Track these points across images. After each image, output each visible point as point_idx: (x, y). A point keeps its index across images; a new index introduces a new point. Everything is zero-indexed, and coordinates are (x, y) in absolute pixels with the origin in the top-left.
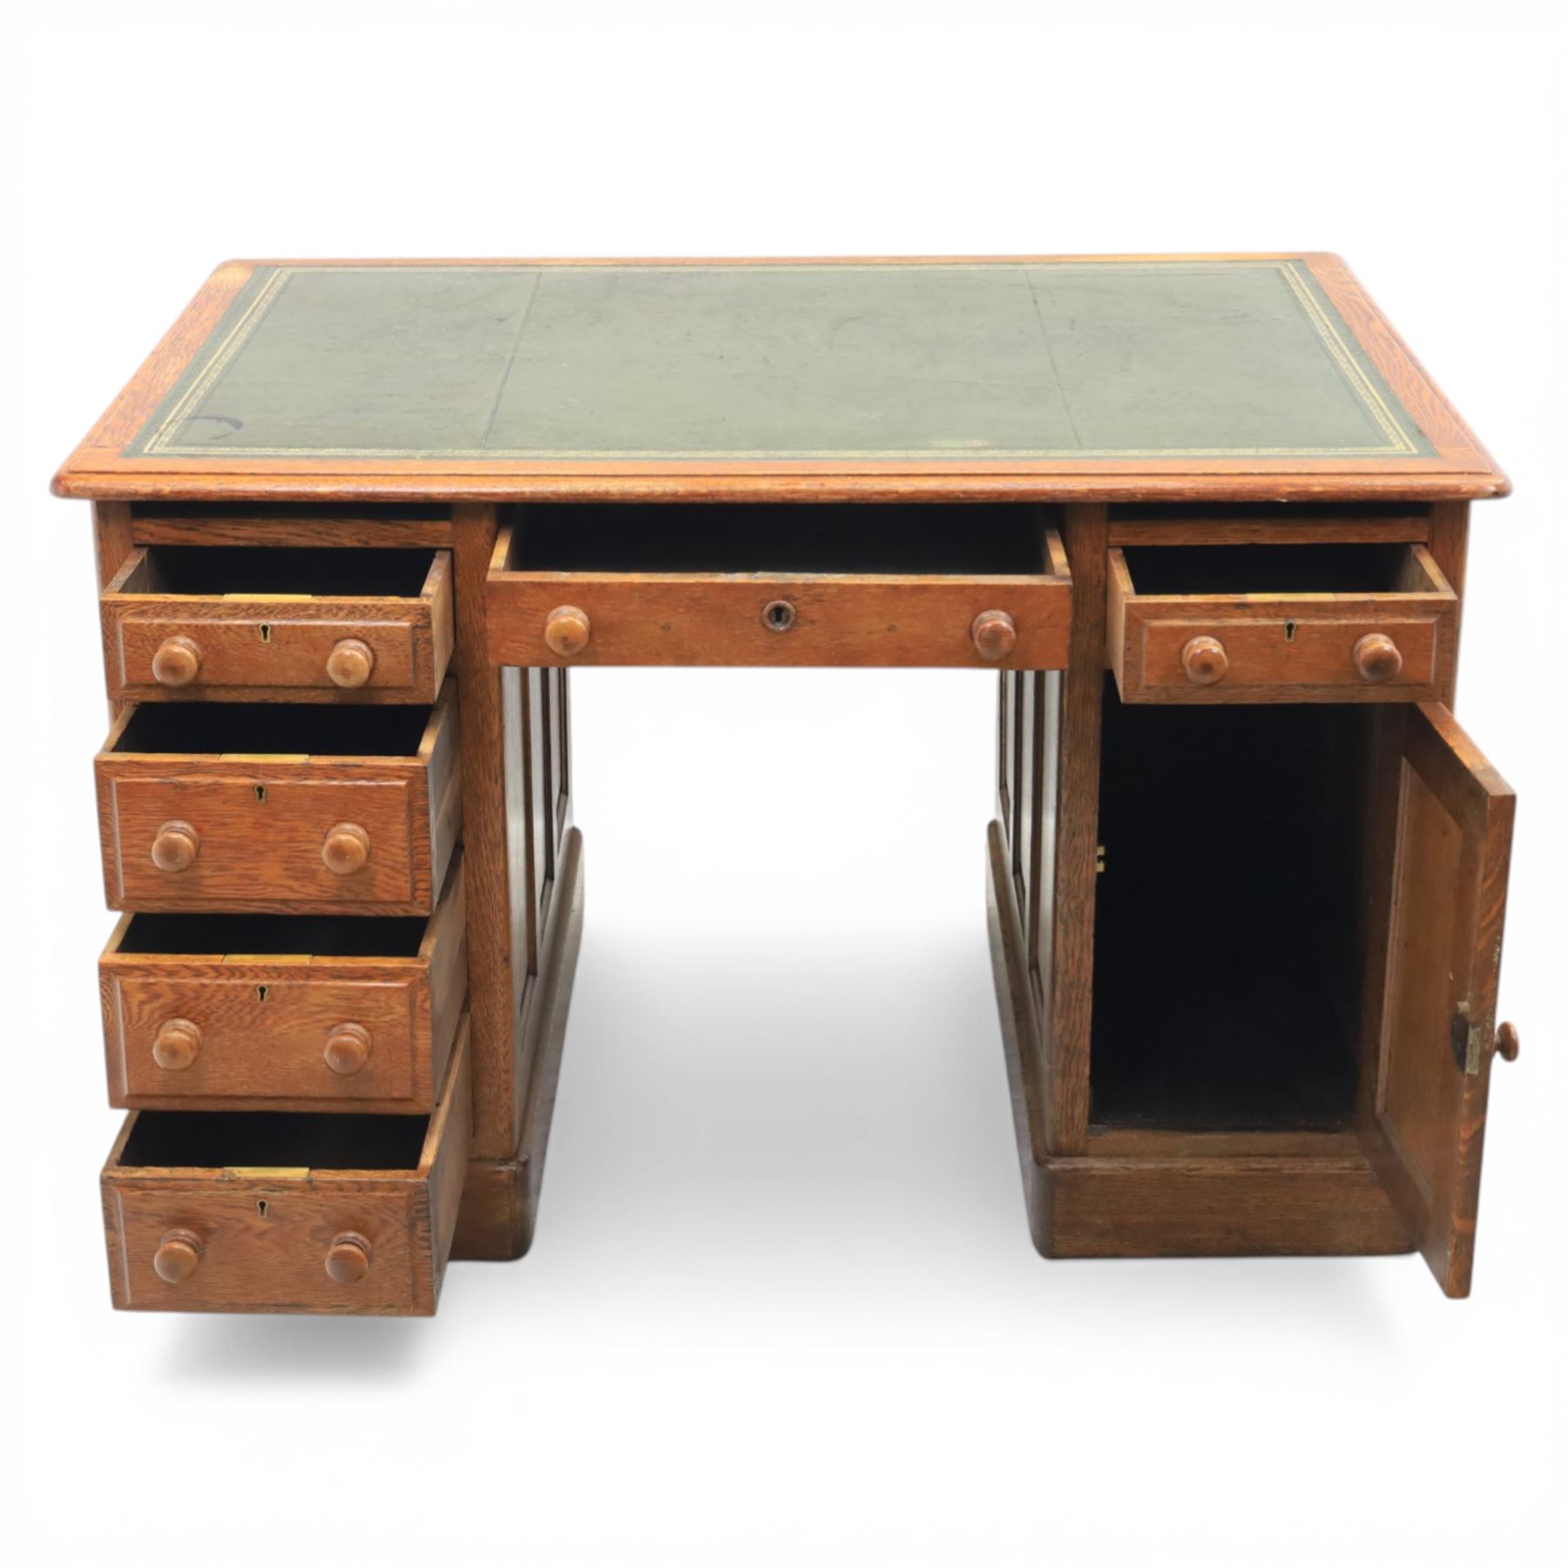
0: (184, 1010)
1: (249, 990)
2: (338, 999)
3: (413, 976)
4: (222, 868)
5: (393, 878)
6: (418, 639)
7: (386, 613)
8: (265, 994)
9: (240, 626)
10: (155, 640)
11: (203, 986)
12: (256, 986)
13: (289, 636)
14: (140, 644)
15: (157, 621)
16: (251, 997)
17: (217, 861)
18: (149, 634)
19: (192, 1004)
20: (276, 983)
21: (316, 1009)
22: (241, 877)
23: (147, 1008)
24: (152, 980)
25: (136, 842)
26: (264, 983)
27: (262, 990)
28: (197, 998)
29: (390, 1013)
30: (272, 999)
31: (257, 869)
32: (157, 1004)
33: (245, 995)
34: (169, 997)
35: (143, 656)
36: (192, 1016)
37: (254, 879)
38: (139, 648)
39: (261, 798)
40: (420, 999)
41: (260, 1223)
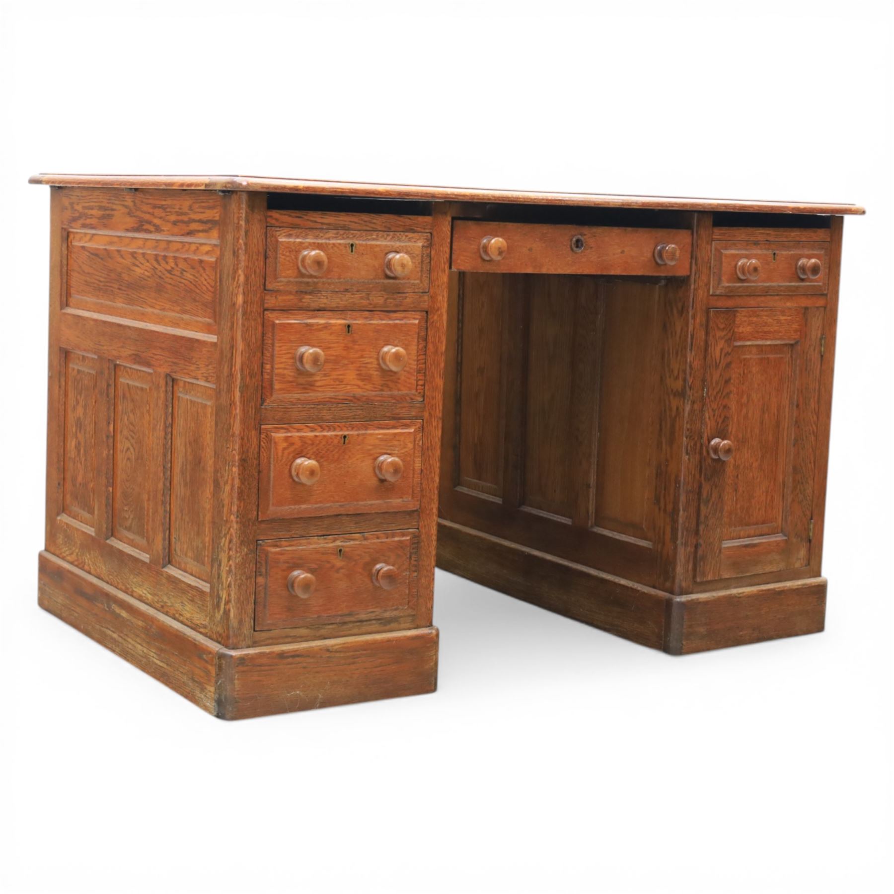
0: (305, 452)
1: (338, 438)
2: (381, 441)
3: (415, 426)
4: (325, 375)
5: (409, 378)
6: (424, 254)
7: (410, 238)
8: (346, 439)
9: (340, 244)
10: (296, 252)
11: (316, 436)
12: (342, 435)
13: (364, 250)
14: (288, 254)
15: (298, 240)
16: (339, 442)
17: (324, 371)
18: (293, 248)
19: (309, 448)
20: (351, 433)
21: (370, 447)
22: (335, 380)
23: (286, 452)
24: (289, 434)
25: (283, 360)
26: (346, 433)
27: (345, 437)
28: (312, 444)
29: (405, 448)
30: (349, 443)
31: (343, 375)
32: (292, 449)
33: (336, 441)
34: (298, 444)
35: (289, 261)
36: (312, 455)
37: (341, 381)
38: (288, 256)
39: (349, 332)
40: (418, 439)
41: (338, 562)
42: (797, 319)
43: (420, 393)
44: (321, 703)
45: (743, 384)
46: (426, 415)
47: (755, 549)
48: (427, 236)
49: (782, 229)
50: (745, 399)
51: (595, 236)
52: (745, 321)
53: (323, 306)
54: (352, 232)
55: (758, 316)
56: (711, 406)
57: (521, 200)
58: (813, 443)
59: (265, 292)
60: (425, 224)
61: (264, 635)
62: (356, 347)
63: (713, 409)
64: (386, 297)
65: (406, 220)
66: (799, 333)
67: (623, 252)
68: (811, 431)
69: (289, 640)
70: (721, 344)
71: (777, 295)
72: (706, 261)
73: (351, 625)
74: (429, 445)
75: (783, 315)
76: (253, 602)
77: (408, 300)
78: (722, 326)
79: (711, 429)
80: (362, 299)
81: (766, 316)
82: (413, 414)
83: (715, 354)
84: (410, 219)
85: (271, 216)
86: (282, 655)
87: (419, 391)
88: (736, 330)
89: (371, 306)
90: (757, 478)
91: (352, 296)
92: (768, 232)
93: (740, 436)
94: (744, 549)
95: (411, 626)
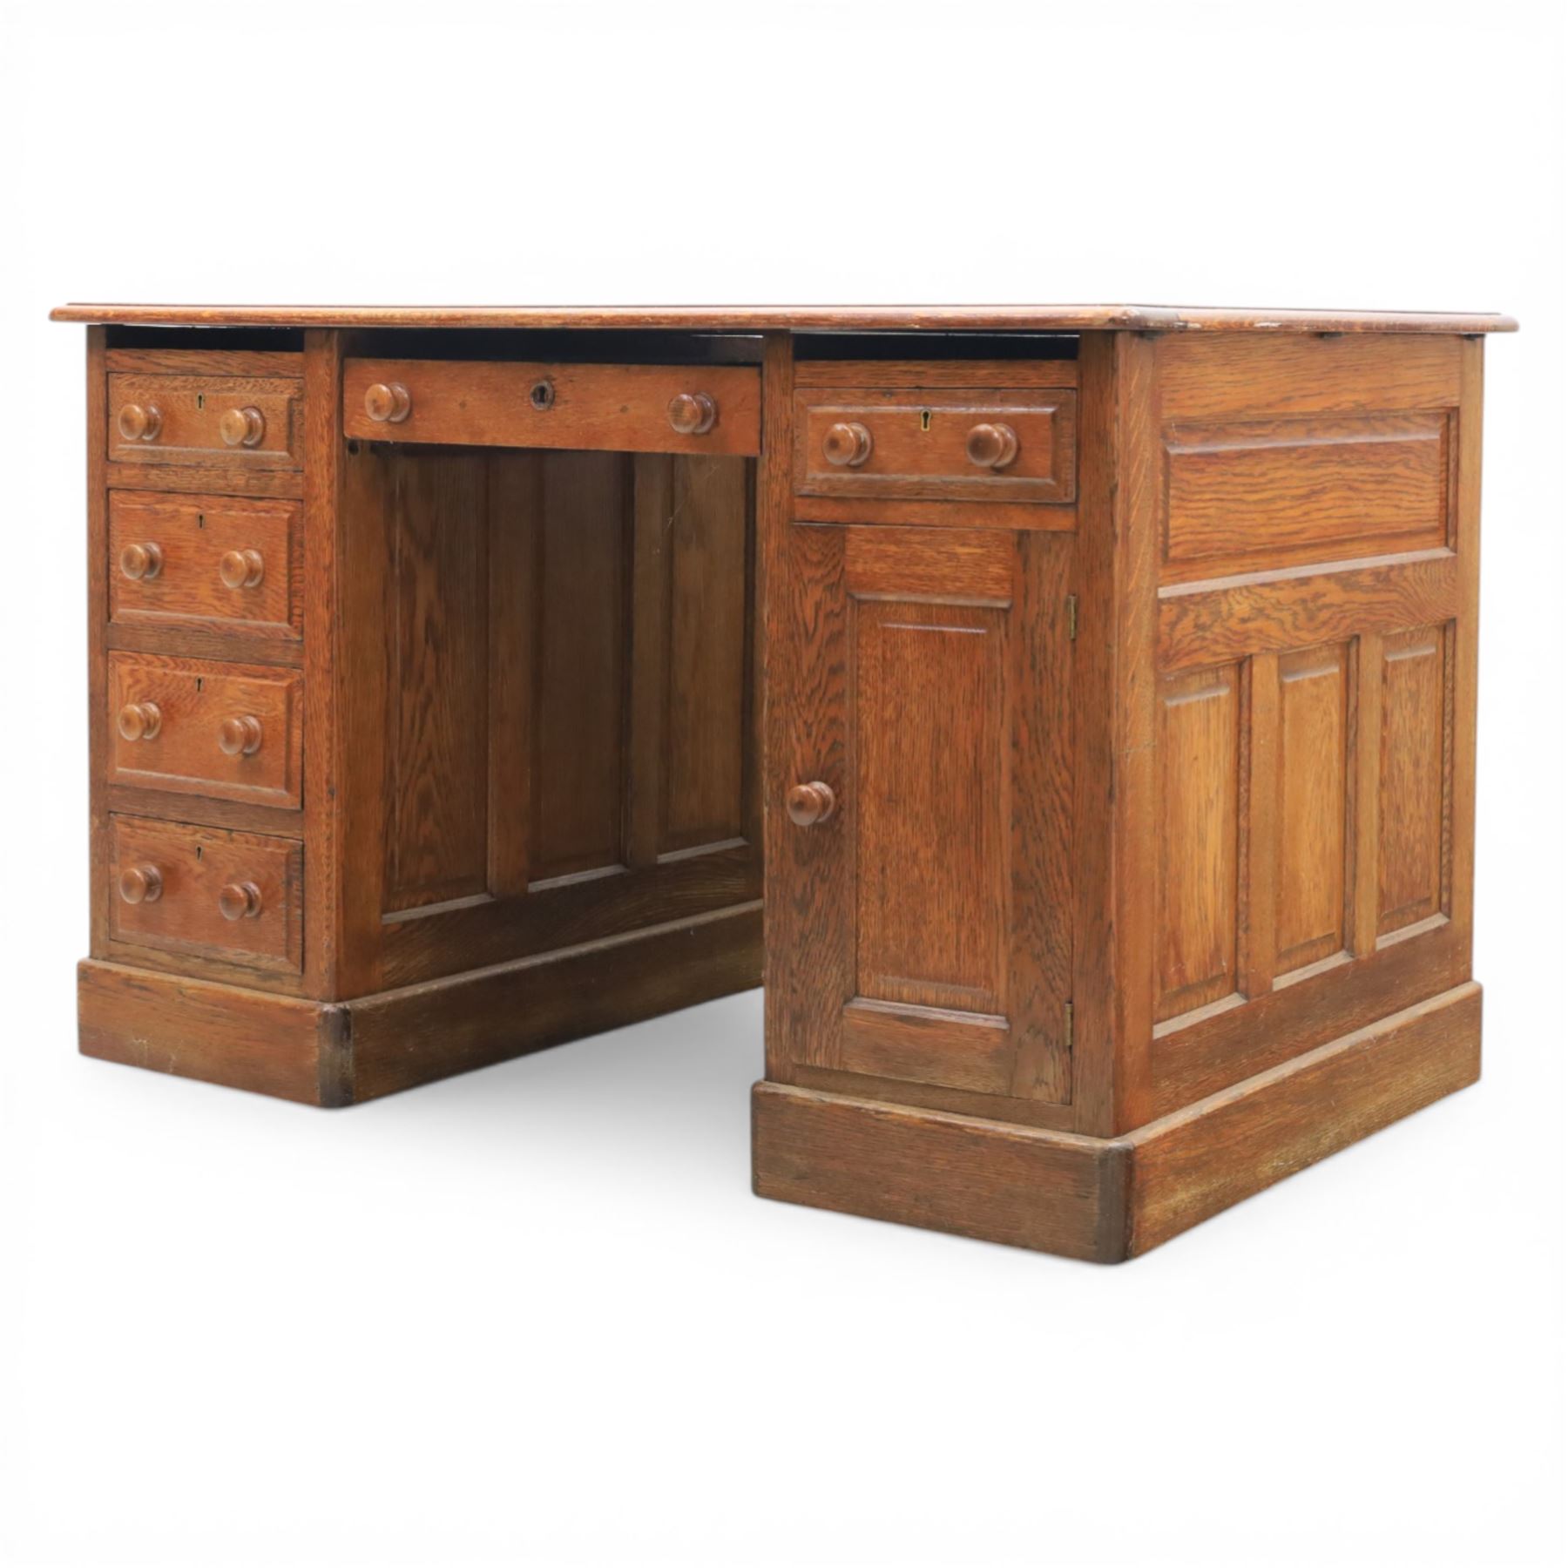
0: (152, 696)
1: (192, 682)
2: (245, 693)
3: (293, 678)
4: (175, 587)
5: (277, 602)
6: (294, 411)
8: (202, 685)
9: (186, 396)
11: (166, 675)
12: (196, 678)
13: (215, 405)
16: (192, 688)
17: (172, 580)
19: (158, 690)
20: (208, 677)
21: (231, 701)
22: (185, 594)
23: (132, 691)
24: (137, 668)
26: (201, 675)
27: (200, 682)
28: (161, 685)
29: (275, 709)
30: (204, 691)
31: (195, 588)
32: (138, 688)
33: (189, 685)
34: (145, 683)
36: (157, 701)
37: (192, 597)
39: (201, 526)
40: (296, 699)
41: (197, 867)
42: (1002, 554)
43: (296, 627)
44: (175, 1068)
45: (884, 680)
46: (307, 663)
47: (926, 1031)
48: (298, 383)
49: (953, 363)
50: (889, 712)
51: (571, 381)
52: (869, 551)
53: (172, 485)
54: (205, 378)
55: (897, 543)
56: (800, 714)
57: (397, 321)
58: (1065, 831)
59: (108, 463)
60: (293, 365)
61: (120, 949)
62: (211, 549)
63: (805, 722)
64: (247, 475)
65: (270, 359)
66: (1007, 586)
67: (624, 410)
68: (1057, 803)
69: (148, 964)
70: (816, 594)
71: (947, 501)
72: (784, 427)
73: (221, 967)
74: (313, 710)
75: (963, 545)
76: (107, 898)
77: (277, 482)
78: (815, 558)
79: (803, 760)
80: (219, 478)
81: (919, 543)
82: (290, 659)
83: (803, 611)
84: (273, 357)
85: (109, 358)
86: (128, 981)
87: (295, 624)
88: (849, 568)
89: (229, 489)
90: (932, 883)
91: (206, 473)
92: (919, 369)
93: (885, 787)
94: (898, 1024)
95: (299, 993)
